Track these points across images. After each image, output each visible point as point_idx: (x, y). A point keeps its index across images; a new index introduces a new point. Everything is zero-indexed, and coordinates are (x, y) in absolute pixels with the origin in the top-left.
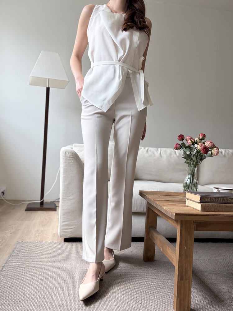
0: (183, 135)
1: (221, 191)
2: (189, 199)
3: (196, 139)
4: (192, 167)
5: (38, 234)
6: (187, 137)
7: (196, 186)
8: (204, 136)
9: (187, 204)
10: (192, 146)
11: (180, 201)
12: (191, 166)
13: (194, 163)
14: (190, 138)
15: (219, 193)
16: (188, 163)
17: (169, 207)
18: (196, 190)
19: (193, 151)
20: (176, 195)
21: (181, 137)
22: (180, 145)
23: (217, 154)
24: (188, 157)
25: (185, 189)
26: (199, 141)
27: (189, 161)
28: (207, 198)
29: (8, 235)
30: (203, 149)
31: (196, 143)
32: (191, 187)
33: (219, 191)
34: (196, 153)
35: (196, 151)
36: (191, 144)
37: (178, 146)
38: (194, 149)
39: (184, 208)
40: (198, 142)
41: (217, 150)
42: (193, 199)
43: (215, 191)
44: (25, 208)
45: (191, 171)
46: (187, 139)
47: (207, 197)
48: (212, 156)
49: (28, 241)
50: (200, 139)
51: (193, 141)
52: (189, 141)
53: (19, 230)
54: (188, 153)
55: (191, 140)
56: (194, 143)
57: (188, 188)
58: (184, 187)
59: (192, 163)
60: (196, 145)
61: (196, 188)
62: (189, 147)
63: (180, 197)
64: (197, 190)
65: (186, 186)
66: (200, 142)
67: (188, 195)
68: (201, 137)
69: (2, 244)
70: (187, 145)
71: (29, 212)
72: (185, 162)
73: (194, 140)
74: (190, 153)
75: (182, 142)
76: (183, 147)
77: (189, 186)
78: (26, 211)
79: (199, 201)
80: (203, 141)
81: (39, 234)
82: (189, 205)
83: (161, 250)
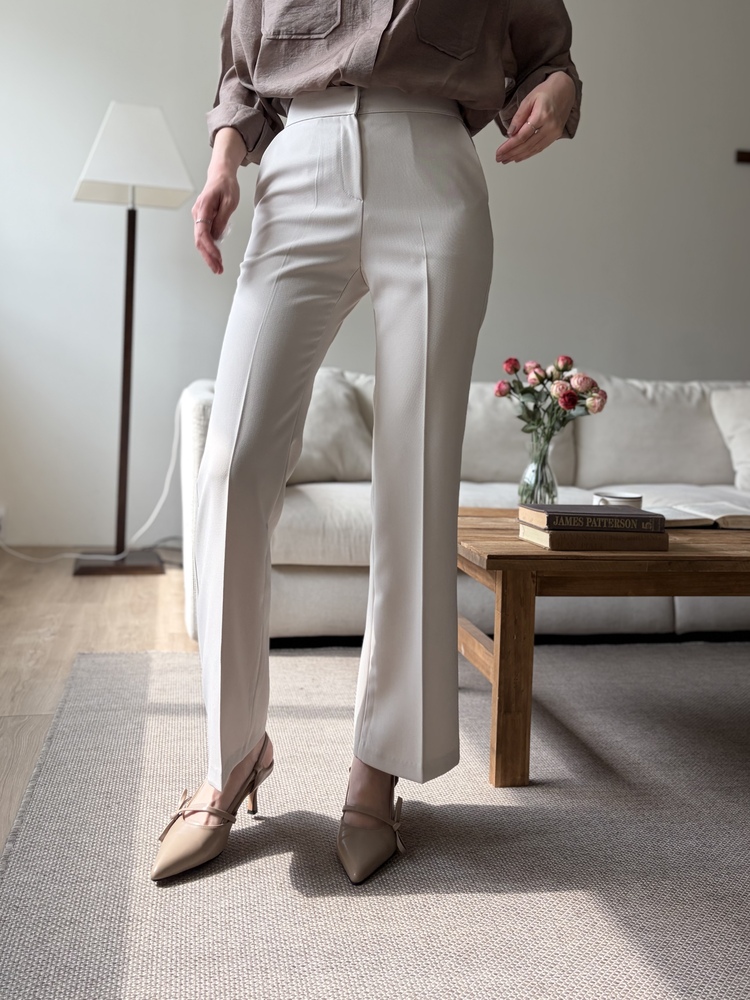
0: (516, 360)
1: (612, 502)
2: (525, 523)
3: (550, 370)
4: (542, 440)
5: (126, 636)
6: (528, 365)
7: (550, 489)
8: (569, 364)
9: (521, 536)
10: (539, 388)
11: (507, 529)
12: (538, 438)
13: (546, 431)
14: (534, 365)
15: (607, 507)
16: (531, 431)
17: (476, 543)
18: (553, 502)
19: (543, 400)
20: (501, 514)
21: (514, 365)
22: (509, 384)
23: (600, 409)
24: (531, 417)
25: (525, 498)
26: (556, 373)
27: (534, 427)
28: (564, 519)
29: (46, 639)
30: (564, 396)
31: (551, 379)
32: (538, 493)
33: (606, 502)
34: (550, 406)
35: (549, 401)
36: (538, 381)
37: (504, 387)
38: (544, 396)
39: (512, 543)
40: (555, 377)
41: (598, 398)
42: (534, 523)
43: (596, 501)
44: (70, 569)
45: (538, 453)
46: (528, 370)
47: (564, 517)
48: (588, 414)
49: (103, 651)
50: (558, 369)
51: (541, 374)
52: (532, 376)
53: (72, 626)
54: (531, 405)
55: (536, 373)
56: (544, 379)
57: (532, 496)
58: (521, 494)
59: (540, 431)
60: (549, 384)
61: (552, 497)
62: (529, 391)
63: (510, 520)
64: (555, 500)
65: (526, 491)
66: (558, 379)
67: (526, 514)
68: (561, 365)
69: (38, 661)
70: (526, 385)
71: (86, 580)
72: (525, 430)
73: (545, 371)
74: (535, 406)
75: (514, 377)
76: (518, 390)
77: (533, 492)
78: (78, 579)
79: (544, 525)
80: (567, 374)
81: (130, 634)
82: (525, 538)
83: (463, 653)
